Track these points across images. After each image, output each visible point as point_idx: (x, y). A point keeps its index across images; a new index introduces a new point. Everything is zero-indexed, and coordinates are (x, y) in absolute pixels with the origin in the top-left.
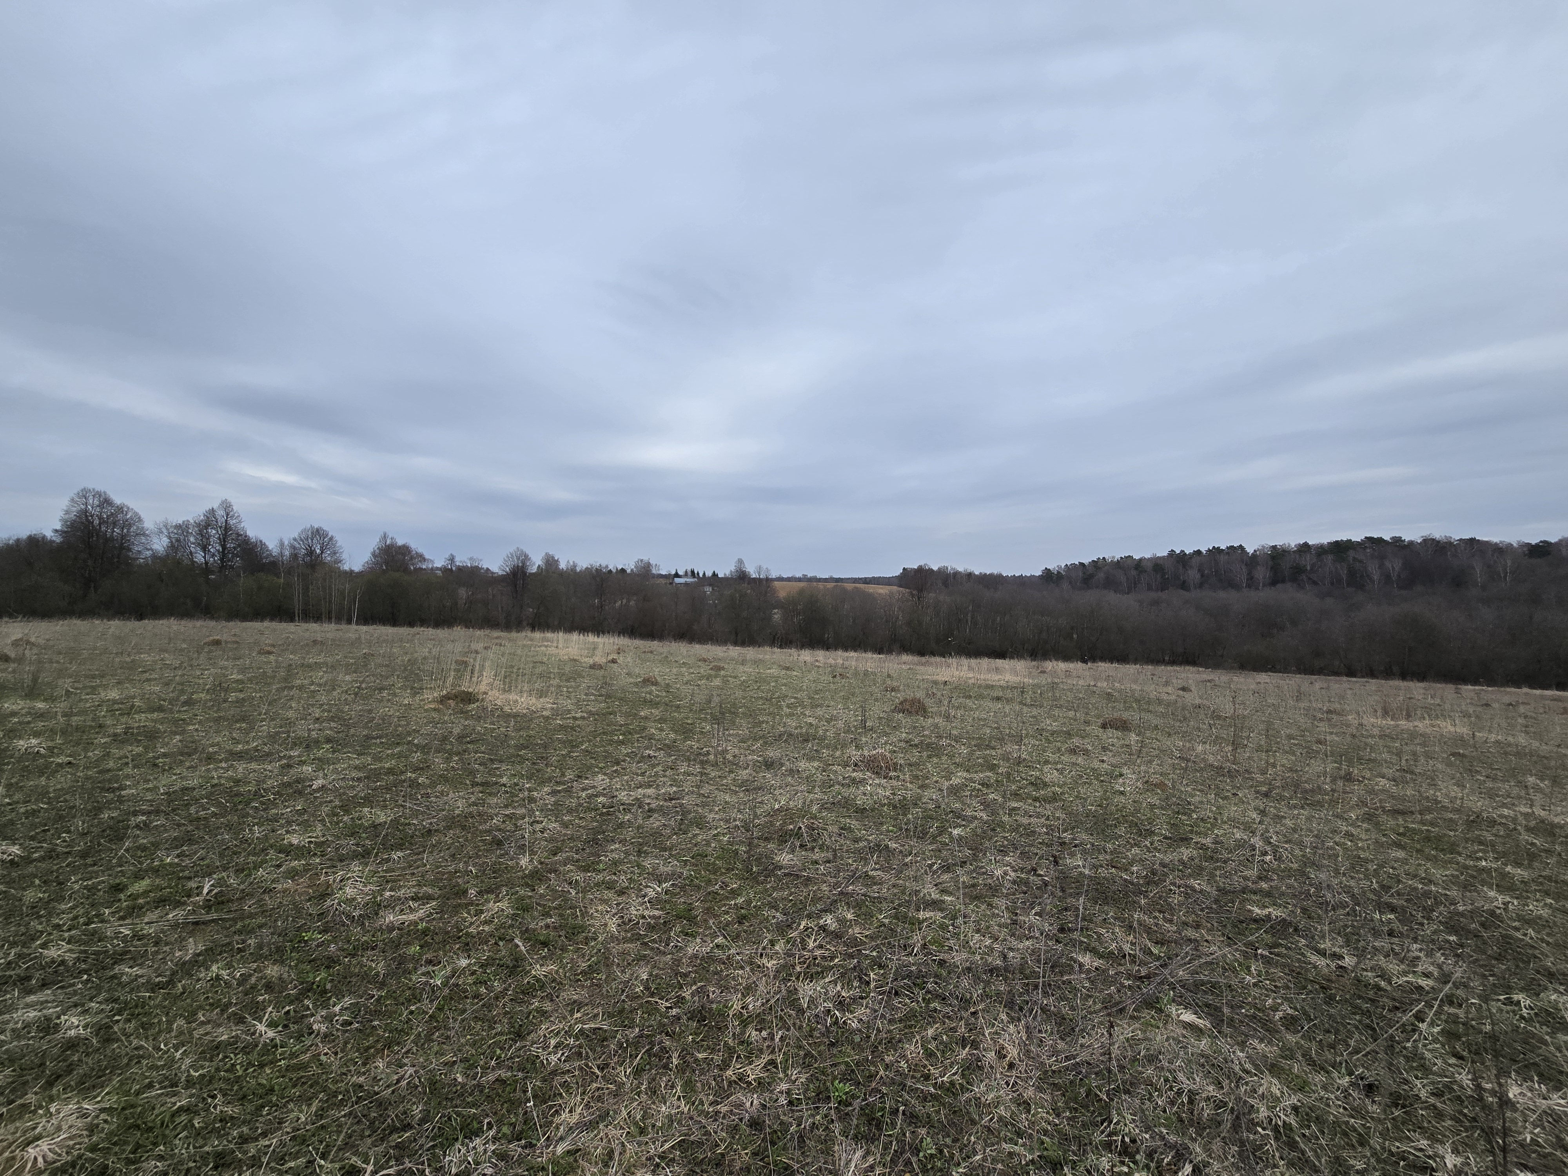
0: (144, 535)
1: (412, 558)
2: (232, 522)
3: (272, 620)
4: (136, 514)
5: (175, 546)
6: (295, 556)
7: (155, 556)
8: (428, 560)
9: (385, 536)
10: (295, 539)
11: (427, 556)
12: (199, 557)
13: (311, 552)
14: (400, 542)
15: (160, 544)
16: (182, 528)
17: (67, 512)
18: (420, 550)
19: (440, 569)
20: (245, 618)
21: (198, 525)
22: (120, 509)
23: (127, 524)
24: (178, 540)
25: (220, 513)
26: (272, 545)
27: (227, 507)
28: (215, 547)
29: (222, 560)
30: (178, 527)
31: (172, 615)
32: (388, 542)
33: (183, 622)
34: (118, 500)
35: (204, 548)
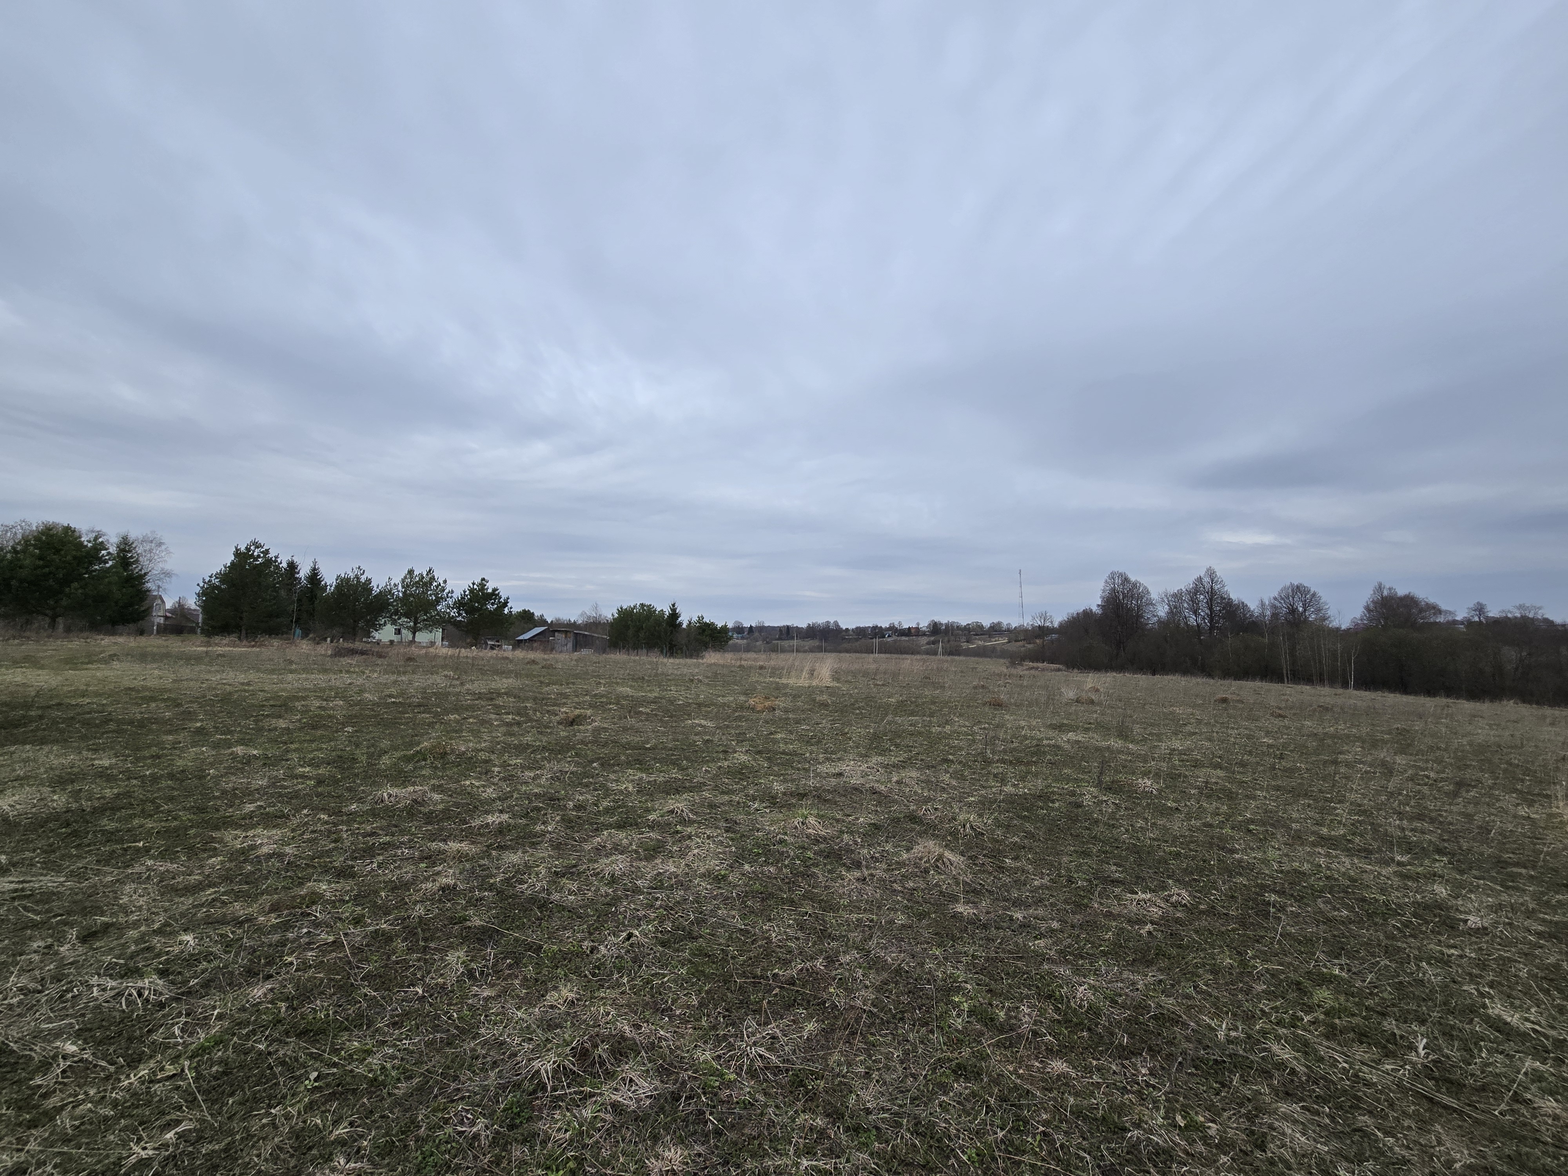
0: (1152, 604)
1: (1421, 611)
2: (1216, 587)
3: (1262, 680)
4: (1145, 588)
5: (1174, 612)
6: (1275, 615)
7: (1160, 621)
8: (1446, 612)
9: (1380, 588)
10: (1275, 599)
11: (1443, 607)
12: (1192, 621)
13: (1293, 611)
14: (1401, 592)
15: (1162, 611)
16: (1178, 596)
17: (1104, 591)
18: (1432, 600)
19: (1462, 623)
20: (1237, 677)
21: (1189, 592)
22: (1135, 585)
23: (1140, 597)
24: (1175, 607)
25: (1206, 580)
26: (1253, 606)
27: (1211, 574)
28: (1204, 611)
29: (1211, 621)
30: (1175, 595)
31: (1176, 671)
32: (1385, 593)
33: (1188, 678)
34: (1133, 579)
35: (1195, 613)
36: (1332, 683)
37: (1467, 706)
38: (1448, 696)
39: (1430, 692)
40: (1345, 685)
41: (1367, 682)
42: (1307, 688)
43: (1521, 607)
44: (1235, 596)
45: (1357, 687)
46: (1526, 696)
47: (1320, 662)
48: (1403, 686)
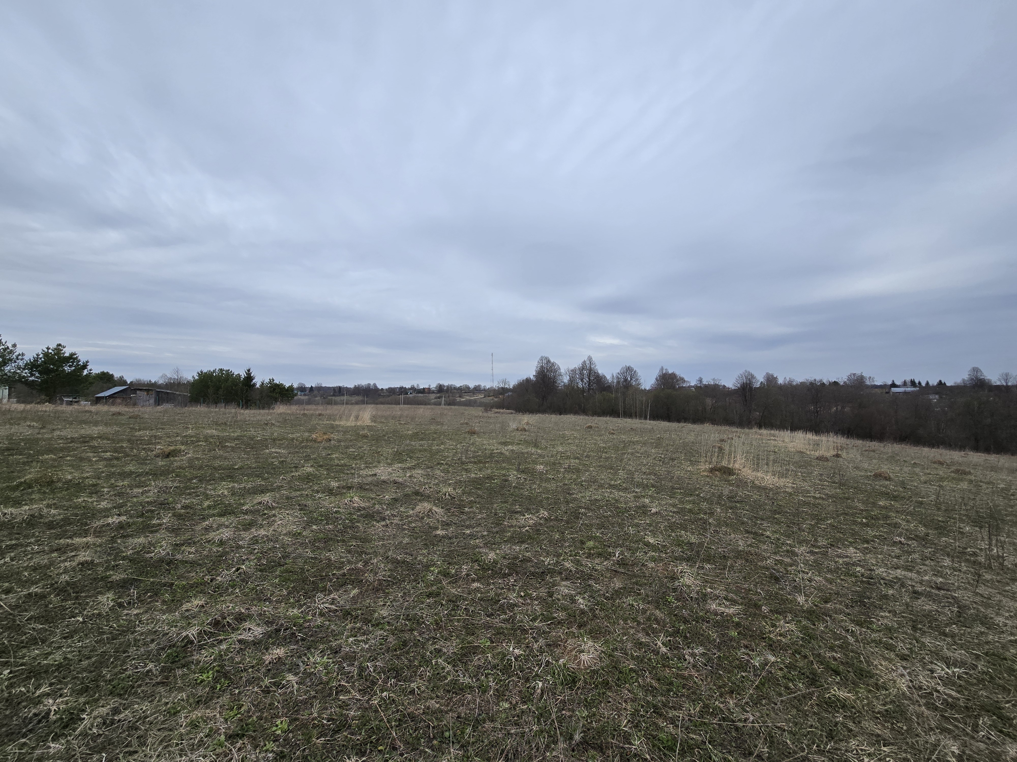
0: (561, 375)
1: (677, 381)
2: (592, 366)
3: (610, 416)
4: (558, 366)
5: (572, 380)
6: (618, 382)
7: (565, 386)
8: (687, 381)
9: (662, 369)
10: (618, 373)
11: (686, 379)
12: (580, 385)
13: (626, 380)
14: (670, 372)
15: (566, 379)
16: (574, 371)
17: (537, 367)
18: (682, 376)
19: (693, 387)
20: (599, 415)
21: (579, 369)
22: (553, 364)
23: (555, 371)
24: (573, 377)
25: (588, 362)
26: (609, 377)
27: (590, 359)
28: (586, 380)
29: (589, 385)
30: (572, 371)
31: (571, 413)
32: (664, 372)
33: (576, 416)
34: (552, 361)
35: (582, 380)
36: (640, 417)
37: (690, 426)
38: (685, 422)
39: (679, 421)
40: (646, 418)
41: (655, 417)
42: (629, 420)
43: (714, 379)
44: (600, 372)
45: (650, 420)
46: (714, 422)
47: (636, 407)
48: (668, 418)
